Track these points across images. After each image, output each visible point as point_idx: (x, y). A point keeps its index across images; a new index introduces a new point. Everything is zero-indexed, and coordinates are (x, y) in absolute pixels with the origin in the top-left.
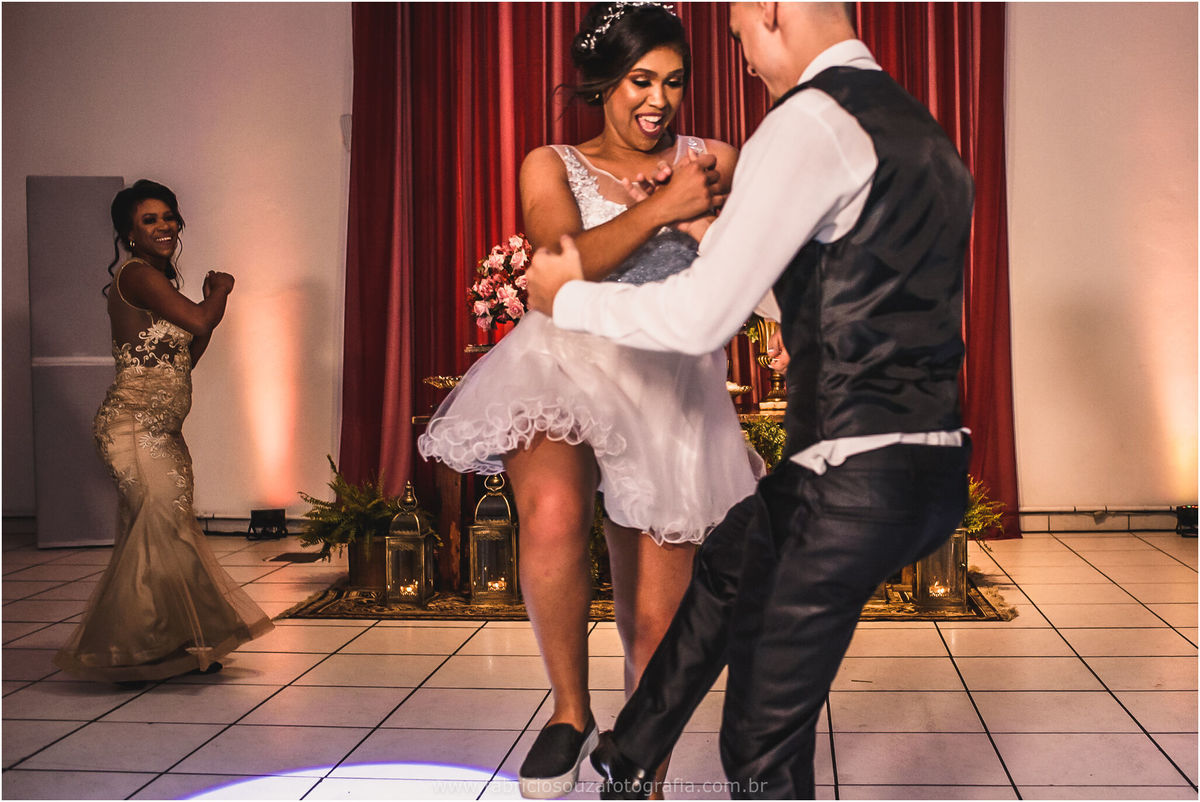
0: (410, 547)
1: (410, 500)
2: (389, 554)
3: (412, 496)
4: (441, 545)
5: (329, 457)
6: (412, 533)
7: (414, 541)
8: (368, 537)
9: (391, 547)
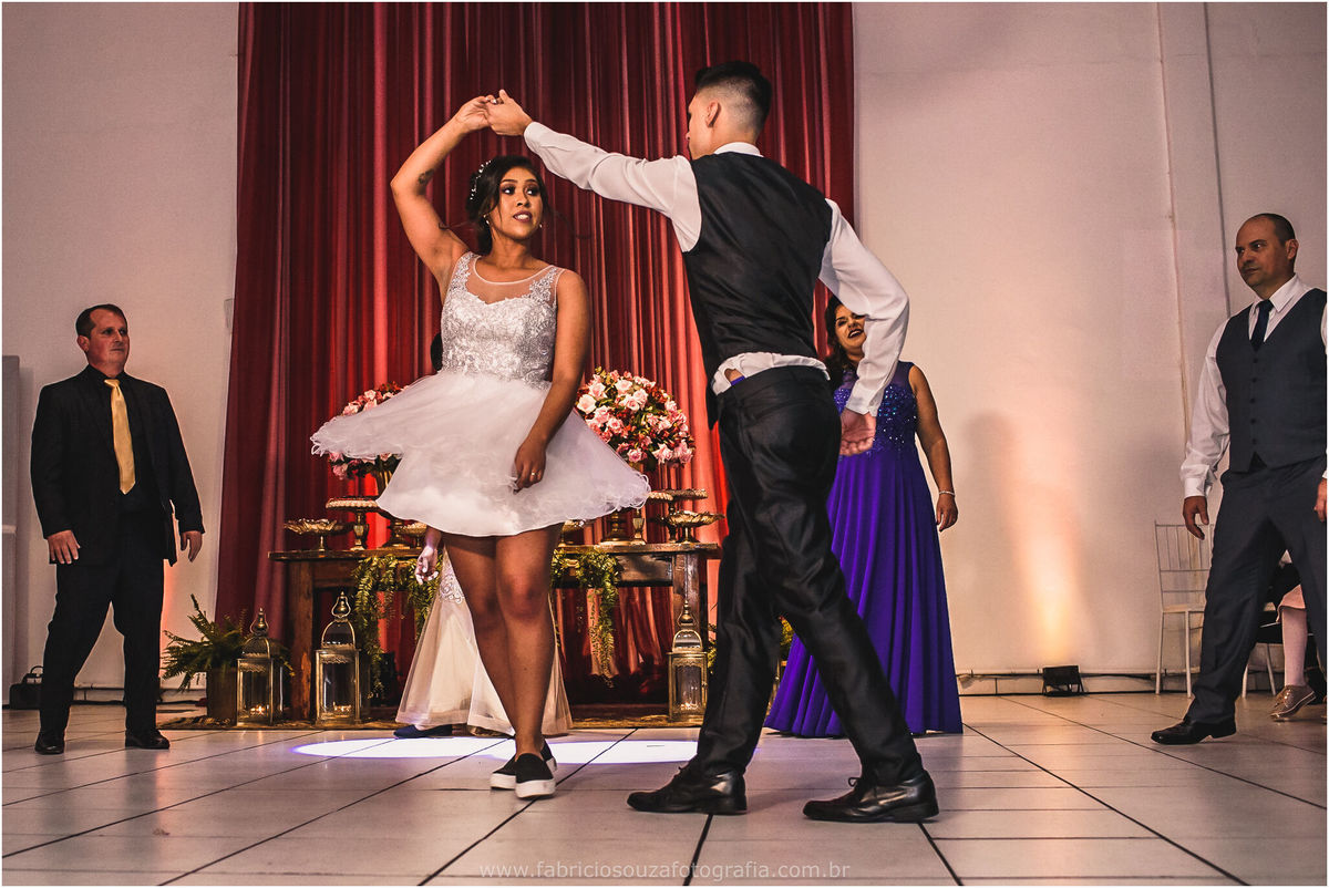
0: (260, 668)
1: (261, 625)
2: (240, 675)
3: (263, 622)
4: (293, 674)
5: (193, 597)
6: (263, 656)
7: (264, 662)
8: (224, 667)
9: (243, 668)
